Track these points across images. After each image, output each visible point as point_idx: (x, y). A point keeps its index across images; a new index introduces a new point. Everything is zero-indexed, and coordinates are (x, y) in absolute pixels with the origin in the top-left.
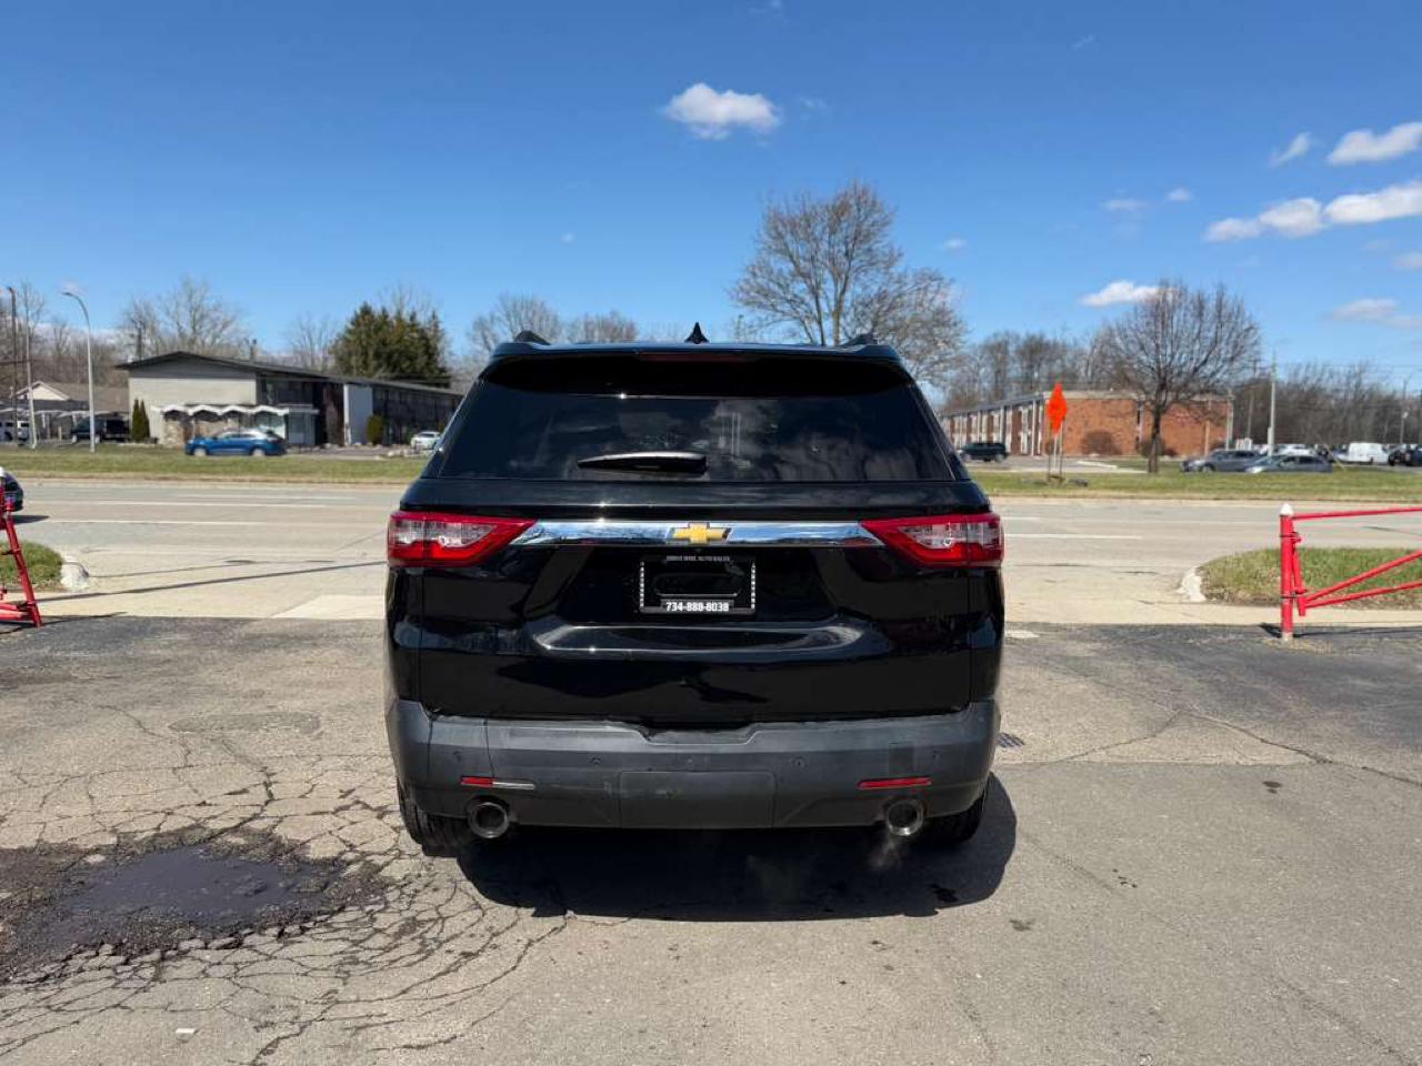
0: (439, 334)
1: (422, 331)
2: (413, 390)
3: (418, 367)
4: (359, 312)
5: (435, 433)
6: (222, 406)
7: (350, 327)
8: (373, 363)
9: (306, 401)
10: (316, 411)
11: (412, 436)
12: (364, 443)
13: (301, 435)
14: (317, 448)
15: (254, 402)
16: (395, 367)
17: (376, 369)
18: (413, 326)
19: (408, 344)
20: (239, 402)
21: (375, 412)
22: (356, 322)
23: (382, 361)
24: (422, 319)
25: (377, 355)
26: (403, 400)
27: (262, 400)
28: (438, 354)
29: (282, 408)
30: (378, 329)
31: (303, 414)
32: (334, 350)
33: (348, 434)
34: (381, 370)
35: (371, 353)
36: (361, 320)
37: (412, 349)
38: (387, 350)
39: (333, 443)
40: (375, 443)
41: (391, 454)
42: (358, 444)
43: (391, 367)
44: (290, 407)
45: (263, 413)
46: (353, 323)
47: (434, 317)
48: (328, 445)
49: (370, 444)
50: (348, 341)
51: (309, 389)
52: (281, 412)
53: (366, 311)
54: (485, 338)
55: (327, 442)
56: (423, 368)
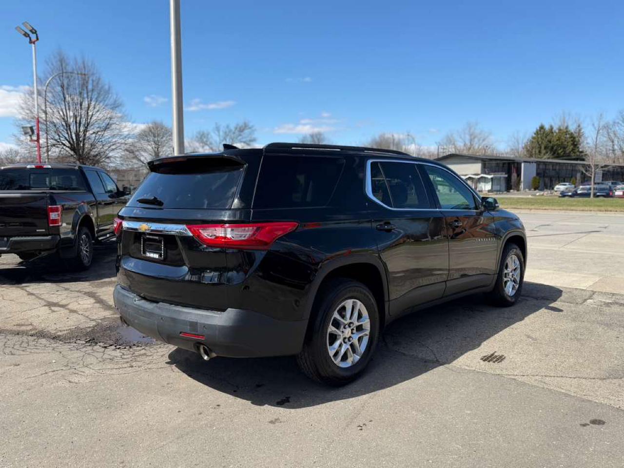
0: (581, 134)
1: (572, 133)
2: (559, 163)
3: (568, 152)
4: (538, 128)
5: (567, 184)
6: (466, 175)
7: (534, 135)
8: (543, 151)
9: (502, 171)
10: (506, 176)
11: (556, 185)
12: (530, 190)
13: (499, 187)
14: (505, 192)
15: (480, 172)
16: (554, 153)
17: (544, 154)
18: (567, 132)
19: (563, 141)
20: (473, 173)
21: (538, 174)
22: (537, 133)
23: (548, 150)
24: (572, 128)
25: (546, 148)
26: (554, 168)
27: (483, 172)
28: (580, 144)
29: (490, 175)
30: (547, 135)
31: (500, 177)
32: (526, 147)
33: (522, 186)
34: (547, 154)
35: (543, 147)
36: (539, 132)
37: (566, 143)
38: (551, 145)
39: (514, 189)
40: (535, 189)
41: (538, 194)
42: (527, 190)
43: (552, 153)
44: (494, 174)
45: (482, 177)
46: (535, 134)
47: (579, 126)
48: (512, 191)
49: (533, 189)
50: (533, 142)
51: (506, 166)
52: (490, 177)
53: (542, 128)
54: (608, 133)
55: (511, 189)
56: (570, 152)
